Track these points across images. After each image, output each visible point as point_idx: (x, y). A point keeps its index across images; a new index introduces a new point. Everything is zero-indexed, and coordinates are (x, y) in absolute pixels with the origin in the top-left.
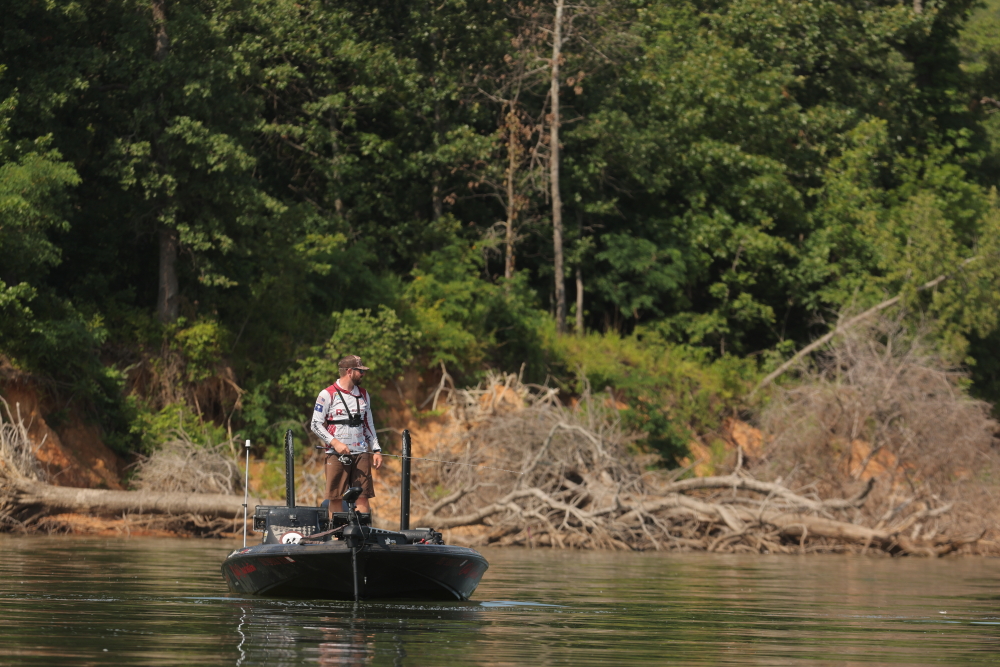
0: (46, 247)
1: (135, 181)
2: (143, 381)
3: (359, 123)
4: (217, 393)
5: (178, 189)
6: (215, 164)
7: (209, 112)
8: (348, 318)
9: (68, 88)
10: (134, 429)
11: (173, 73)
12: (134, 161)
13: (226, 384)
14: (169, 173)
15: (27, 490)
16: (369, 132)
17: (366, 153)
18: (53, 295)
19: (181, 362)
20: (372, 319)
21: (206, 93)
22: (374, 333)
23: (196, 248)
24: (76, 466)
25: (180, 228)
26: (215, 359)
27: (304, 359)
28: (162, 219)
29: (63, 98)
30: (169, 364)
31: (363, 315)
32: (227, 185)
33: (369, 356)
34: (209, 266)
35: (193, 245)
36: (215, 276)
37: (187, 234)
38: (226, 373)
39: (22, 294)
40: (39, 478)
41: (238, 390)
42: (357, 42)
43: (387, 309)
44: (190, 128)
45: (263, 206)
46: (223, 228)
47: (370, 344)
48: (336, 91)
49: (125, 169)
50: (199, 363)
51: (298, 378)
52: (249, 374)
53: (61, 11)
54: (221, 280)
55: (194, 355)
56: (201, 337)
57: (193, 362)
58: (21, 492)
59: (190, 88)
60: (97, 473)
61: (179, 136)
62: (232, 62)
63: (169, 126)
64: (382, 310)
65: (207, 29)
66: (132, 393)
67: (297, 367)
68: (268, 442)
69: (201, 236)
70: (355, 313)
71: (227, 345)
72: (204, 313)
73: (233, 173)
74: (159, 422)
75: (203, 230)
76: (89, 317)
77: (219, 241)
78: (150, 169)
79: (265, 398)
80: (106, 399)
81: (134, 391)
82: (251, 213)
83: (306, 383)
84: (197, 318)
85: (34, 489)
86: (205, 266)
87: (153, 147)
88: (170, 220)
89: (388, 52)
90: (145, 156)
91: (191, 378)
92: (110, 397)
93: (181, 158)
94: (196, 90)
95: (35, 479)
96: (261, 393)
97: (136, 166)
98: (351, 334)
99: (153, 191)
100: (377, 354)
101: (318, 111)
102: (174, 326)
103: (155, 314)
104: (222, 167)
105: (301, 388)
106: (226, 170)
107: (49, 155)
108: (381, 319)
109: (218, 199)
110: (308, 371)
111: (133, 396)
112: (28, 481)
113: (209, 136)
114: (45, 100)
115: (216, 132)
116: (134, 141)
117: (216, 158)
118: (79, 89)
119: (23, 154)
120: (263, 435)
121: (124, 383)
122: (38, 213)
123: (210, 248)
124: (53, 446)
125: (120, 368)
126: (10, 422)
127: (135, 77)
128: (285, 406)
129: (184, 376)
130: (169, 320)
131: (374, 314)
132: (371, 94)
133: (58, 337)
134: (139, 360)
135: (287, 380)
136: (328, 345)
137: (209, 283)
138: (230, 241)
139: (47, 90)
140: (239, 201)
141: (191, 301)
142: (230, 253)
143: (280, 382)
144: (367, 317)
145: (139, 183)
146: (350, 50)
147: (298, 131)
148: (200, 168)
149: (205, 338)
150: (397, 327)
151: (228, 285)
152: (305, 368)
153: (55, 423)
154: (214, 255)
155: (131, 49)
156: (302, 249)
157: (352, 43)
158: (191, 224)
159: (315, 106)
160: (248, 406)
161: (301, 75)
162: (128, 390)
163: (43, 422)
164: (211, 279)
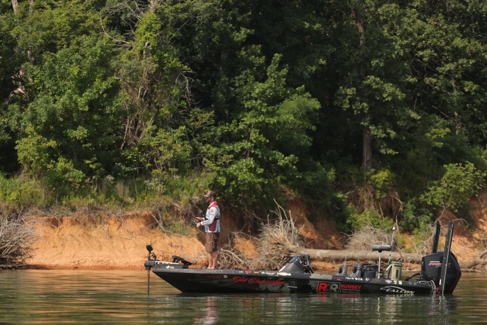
0: (305, 138)
1: (349, 106)
2: (355, 199)
3: (463, 76)
4: (391, 204)
5: (369, 109)
6: (387, 97)
7: (383, 73)
8: (451, 168)
9: (316, 64)
10: (348, 221)
11: (366, 56)
12: (349, 97)
13: (395, 199)
14: (365, 102)
15: (293, 250)
16: (468, 80)
17: (467, 90)
18: (311, 160)
19: (373, 190)
20: (462, 168)
21: (382, 65)
22: (463, 174)
23: (378, 136)
24: (322, 239)
25: (371, 127)
26: (389, 188)
27: (431, 187)
28: (362, 123)
29: (314, 68)
30: (367, 191)
31: (458, 166)
32: (393, 107)
33: (461, 185)
34: (385, 145)
35: (377, 135)
36: (387, 149)
37: (374, 130)
38: (395, 194)
39: (292, 160)
40: (299, 245)
41: (401, 202)
42: (462, 38)
43: (470, 163)
44: (374, 81)
45: (410, 116)
46: (391, 127)
47: (462, 179)
48: (452, 62)
49: (344, 101)
50: (381, 190)
51: (429, 196)
52: (406, 195)
53: (313, 28)
54: (390, 151)
55: (379, 186)
56: (382, 178)
57: (379, 189)
58: (291, 252)
59: (374, 62)
60: (332, 242)
61: (369, 85)
62: (394, 50)
63: (365, 80)
64: (467, 164)
65: (382, 34)
66: (350, 204)
67: (428, 191)
68: (415, 226)
69: (380, 131)
70: (454, 165)
71: (395, 181)
72: (384, 167)
73: (395, 101)
74: (361, 218)
75: (382, 128)
76: (328, 170)
77: (389, 133)
78: (356, 100)
79: (413, 205)
80: (337, 208)
81: (351, 204)
82: (404, 120)
83: (432, 198)
84: (381, 169)
85: (297, 250)
86: (383, 145)
87: (358, 90)
88: (366, 124)
89: (477, 43)
90: (353, 95)
91: (378, 197)
92: (339, 207)
93: (370, 95)
94: (377, 63)
95: (298, 245)
96: (411, 203)
97: (349, 99)
98: (453, 175)
99: (358, 110)
100: (465, 184)
101: (443, 71)
102: (369, 173)
103: (361, 168)
104: (390, 99)
105: (430, 201)
106: (392, 100)
107: (305, 95)
108: (467, 168)
109: (389, 113)
110: (433, 193)
111: (350, 206)
112: (294, 246)
113: (383, 84)
114: (306, 70)
115: (387, 82)
116: (349, 87)
117: (387, 95)
118: (321, 64)
119: (291, 95)
120: (413, 223)
121: (345, 200)
122: (301, 123)
123: (385, 137)
124: (311, 230)
125: (344, 193)
126: (286, 219)
127: (349, 58)
128: (423, 209)
129: (375, 196)
130: (368, 170)
131: (463, 166)
132: (469, 62)
133: (312, 179)
134: (354, 189)
135: (423, 197)
136: (442, 180)
137: (385, 153)
138: (394, 133)
139: (307, 65)
140: (398, 114)
141: (378, 161)
142: (395, 139)
143: (420, 198)
144: (460, 167)
145: (351, 107)
146: (458, 42)
147: (434, 80)
148: (380, 99)
149: (384, 178)
150: (474, 171)
151: (394, 153)
152: (432, 191)
153: (312, 219)
154: (387, 139)
155: (347, 45)
156: (429, 136)
157: (460, 39)
158: (376, 125)
159: (443, 69)
160: (406, 210)
161: (435, 55)
162: (348, 203)
163: (306, 219)
164: (386, 151)
